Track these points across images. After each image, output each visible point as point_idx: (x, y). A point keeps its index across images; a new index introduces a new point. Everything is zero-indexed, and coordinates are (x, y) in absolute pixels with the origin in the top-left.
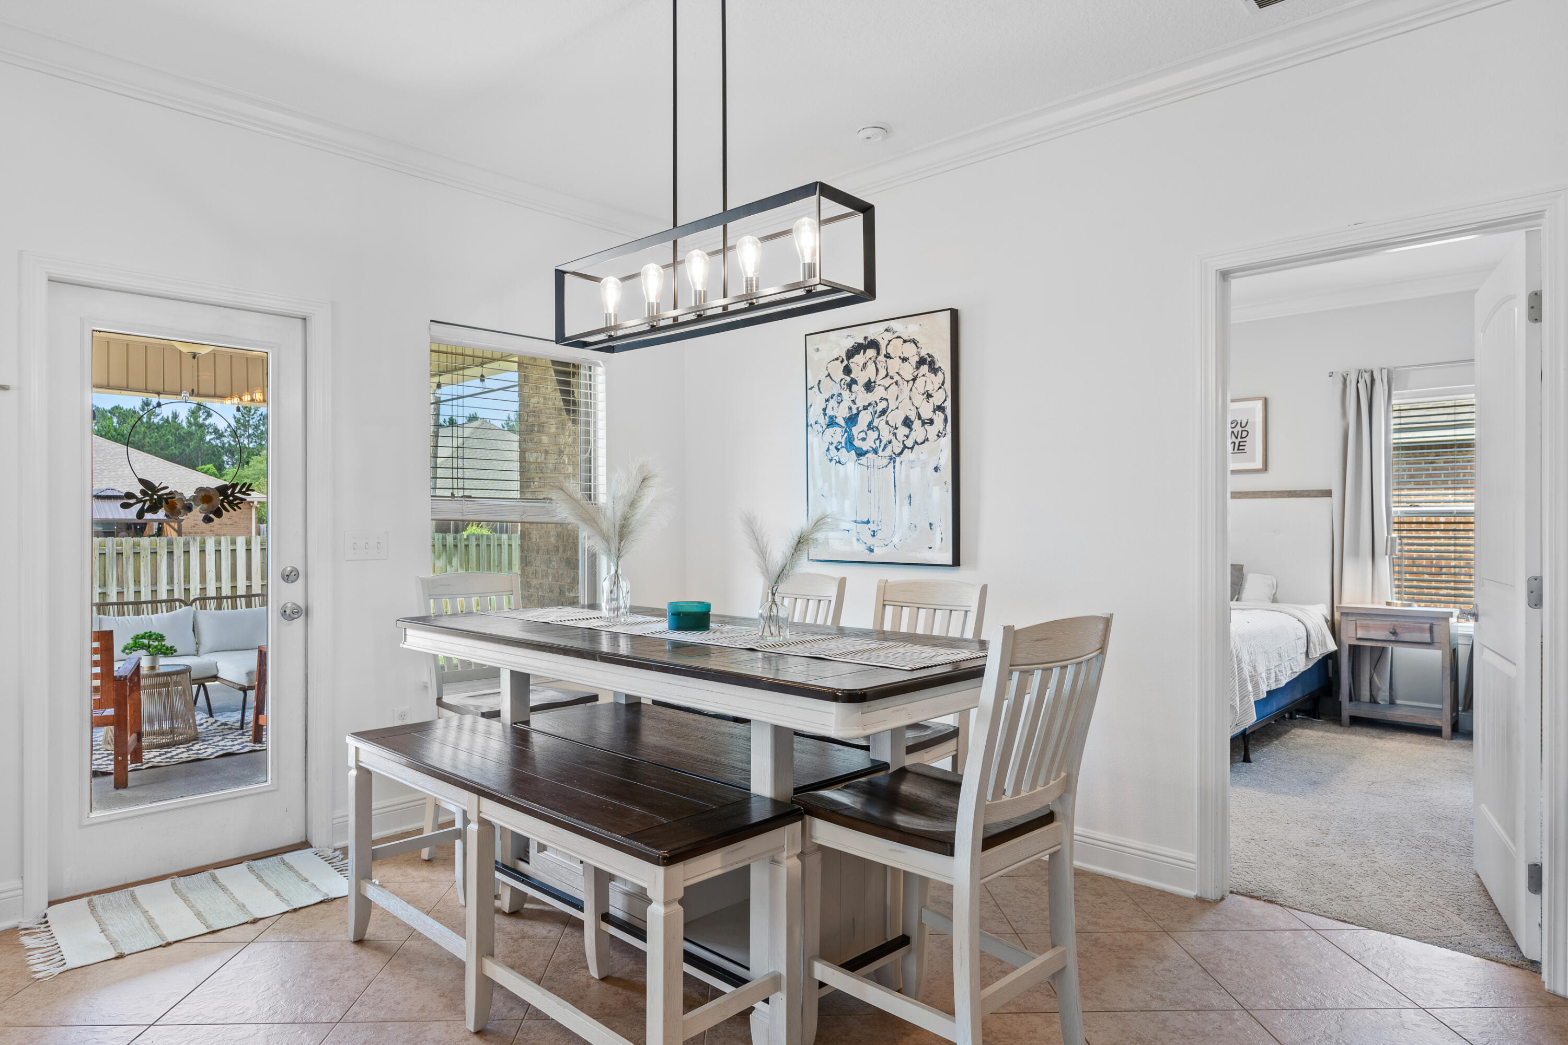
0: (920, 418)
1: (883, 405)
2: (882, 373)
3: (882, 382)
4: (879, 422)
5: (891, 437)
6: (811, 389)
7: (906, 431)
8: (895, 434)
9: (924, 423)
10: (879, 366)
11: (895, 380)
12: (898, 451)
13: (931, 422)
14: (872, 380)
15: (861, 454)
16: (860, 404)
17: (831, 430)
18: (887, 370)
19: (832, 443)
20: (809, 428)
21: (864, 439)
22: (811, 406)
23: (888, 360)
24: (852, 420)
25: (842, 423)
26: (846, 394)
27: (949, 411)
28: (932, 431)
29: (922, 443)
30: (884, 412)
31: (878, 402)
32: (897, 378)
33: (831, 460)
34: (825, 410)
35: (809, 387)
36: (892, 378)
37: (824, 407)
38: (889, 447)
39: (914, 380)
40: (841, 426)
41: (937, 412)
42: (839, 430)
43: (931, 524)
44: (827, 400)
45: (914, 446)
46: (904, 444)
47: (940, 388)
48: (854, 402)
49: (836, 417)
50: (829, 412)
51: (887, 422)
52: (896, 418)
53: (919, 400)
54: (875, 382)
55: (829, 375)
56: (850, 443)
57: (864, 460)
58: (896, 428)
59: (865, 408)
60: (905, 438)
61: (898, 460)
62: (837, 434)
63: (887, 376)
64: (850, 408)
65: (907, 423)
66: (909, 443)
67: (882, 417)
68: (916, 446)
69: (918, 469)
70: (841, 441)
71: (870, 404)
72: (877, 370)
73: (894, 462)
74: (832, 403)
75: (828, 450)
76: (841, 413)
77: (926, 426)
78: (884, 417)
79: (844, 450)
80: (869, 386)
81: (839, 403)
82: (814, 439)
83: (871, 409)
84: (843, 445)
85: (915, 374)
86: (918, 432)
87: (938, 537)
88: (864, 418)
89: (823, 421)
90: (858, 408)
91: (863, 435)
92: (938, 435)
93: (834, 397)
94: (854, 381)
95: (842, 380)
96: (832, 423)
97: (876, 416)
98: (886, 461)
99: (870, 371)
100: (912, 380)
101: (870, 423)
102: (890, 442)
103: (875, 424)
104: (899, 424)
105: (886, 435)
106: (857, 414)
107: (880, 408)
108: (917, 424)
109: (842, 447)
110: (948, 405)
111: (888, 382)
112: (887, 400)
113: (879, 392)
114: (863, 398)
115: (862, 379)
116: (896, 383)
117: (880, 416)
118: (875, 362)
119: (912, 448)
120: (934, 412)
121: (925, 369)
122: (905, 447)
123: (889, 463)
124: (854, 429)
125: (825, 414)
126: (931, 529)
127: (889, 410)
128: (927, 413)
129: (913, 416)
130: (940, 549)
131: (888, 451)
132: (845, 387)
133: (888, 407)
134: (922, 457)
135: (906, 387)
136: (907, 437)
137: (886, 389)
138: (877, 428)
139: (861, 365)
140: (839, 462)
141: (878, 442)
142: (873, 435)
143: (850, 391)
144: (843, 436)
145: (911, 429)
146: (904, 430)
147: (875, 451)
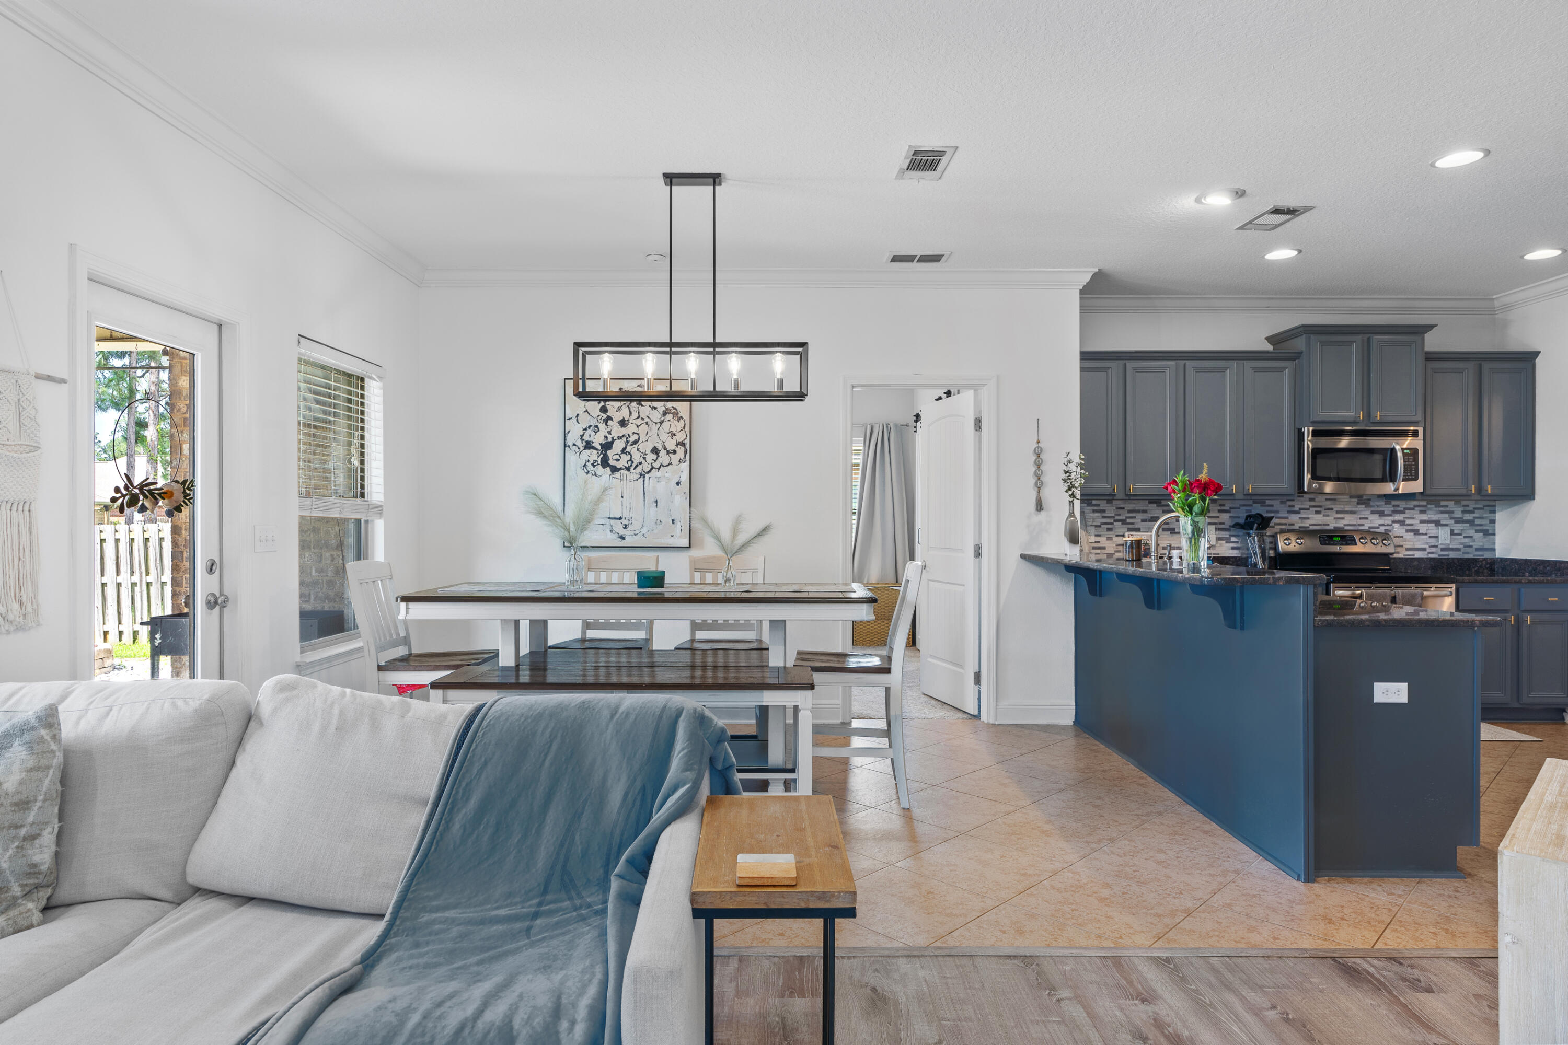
0: (665, 449)
1: (636, 437)
2: (635, 415)
3: (635, 421)
4: (632, 449)
5: (641, 460)
6: (569, 419)
7: (655, 457)
8: (644, 458)
9: (668, 453)
10: (631, 410)
11: (645, 421)
12: (647, 470)
13: (675, 452)
14: (626, 419)
15: (614, 469)
16: (615, 434)
17: (588, 451)
18: (639, 413)
19: (589, 461)
20: (567, 449)
21: (618, 460)
22: (569, 432)
23: (640, 407)
24: (607, 446)
25: (599, 447)
26: (602, 426)
27: (688, 446)
28: (676, 459)
29: (666, 466)
30: (635, 442)
31: (631, 435)
32: (647, 420)
33: (587, 473)
34: (582, 436)
35: (566, 418)
36: (643, 419)
37: (582, 434)
38: (640, 467)
39: (661, 423)
40: (596, 449)
41: (679, 446)
42: (595, 452)
43: (673, 520)
44: (585, 429)
45: (660, 467)
46: (652, 465)
47: (681, 430)
48: (609, 433)
49: (593, 442)
50: (586, 438)
51: (638, 450)
52: (646, 447)
53: (665, 437)
54: (628, 421)
55: (587, 411)
56: (605, 463)
57: (617, 475)
58: (646, 454)
59: (619, 438)
60: (653, 462)
61: (647, 476)
62: (594, 456)
63: (638, 417)
64: (606, 437)
65: (655, 451)
66: (657, 465)
67: (634, 446)
68: (662, 468)
69: (663, 483)
70: (596, 459)
71: (623, 436)
72: (630, 413)
73: (644, 477)
74: (589, 431)
75: (585, 466)
76: (598, 440)
77: (670, 454)
78: (636, 446)
79: (600, 466)
80: (623, 423)
81: (596, 432)
82: (571, 456)
83: (624, 439)
84: (599, 463)
85: (662, 419)
86: (664, 458)
87: (679, 528)
88: (618, 446)
89: (581, 444)
90: (613, 438)
91: (617, 457)
92: (679, 461)
93: (591, 428)
94: (609, 418)
95: (599, 416)
96: (589, 446)
97: (629, 444)
98: (637, 476)
99: (625, 413)
100: (660, 422)
101: (624, 449)
102: (640, 463)
103: (628, 449)
104: (648, 451)
105: (637, 458)
106: (612, 443)
107: (632, 439)
108: (663, 453)
109: (598, 464)
110: (687, 442)
111: (639, 422)
112: (638, 434)
113: (631, 428)
114: (617, 431)
115: (617, 417)
116: (647, 423)
117: (632, 445)
118: (628, 407)
119: (659, 469)
120: (677, 445)
121: (669, 416)
122: (652, 468)
123: (640, 478)
124: (609, 452)
125: (582, 440)
126: (673, 523)
127: (640, 441)
128: (671, 445)
129: (660, 447)
130: (680, 537)
131: (639, 469)
132: (602, 421)
133: (639, 438)
134: (667, 475)
135: (655, 428)
136: (655, 461)
137: (638, 426)
138: (629, 453)
139: (616, 407)
140: (595, 475)
141: (630, 463)
142: (625, 458)
143: (606, 424)
144: (598, 457)
145: (658, 456)
146: (651, 457)
147: (628, 469)
